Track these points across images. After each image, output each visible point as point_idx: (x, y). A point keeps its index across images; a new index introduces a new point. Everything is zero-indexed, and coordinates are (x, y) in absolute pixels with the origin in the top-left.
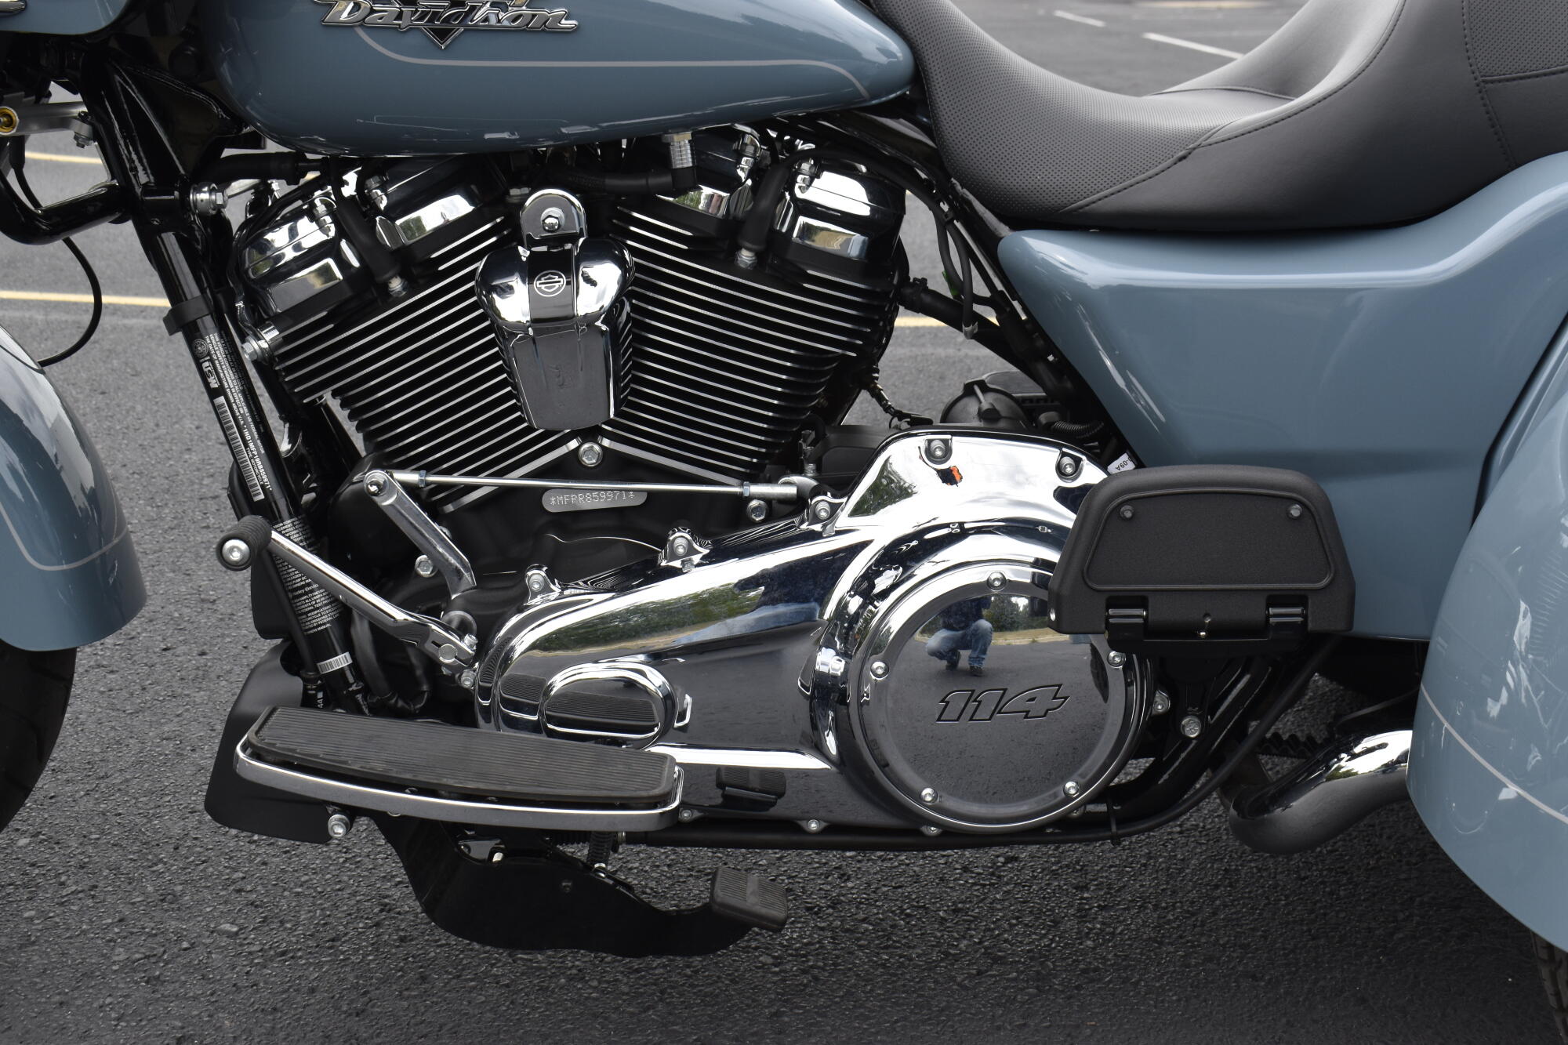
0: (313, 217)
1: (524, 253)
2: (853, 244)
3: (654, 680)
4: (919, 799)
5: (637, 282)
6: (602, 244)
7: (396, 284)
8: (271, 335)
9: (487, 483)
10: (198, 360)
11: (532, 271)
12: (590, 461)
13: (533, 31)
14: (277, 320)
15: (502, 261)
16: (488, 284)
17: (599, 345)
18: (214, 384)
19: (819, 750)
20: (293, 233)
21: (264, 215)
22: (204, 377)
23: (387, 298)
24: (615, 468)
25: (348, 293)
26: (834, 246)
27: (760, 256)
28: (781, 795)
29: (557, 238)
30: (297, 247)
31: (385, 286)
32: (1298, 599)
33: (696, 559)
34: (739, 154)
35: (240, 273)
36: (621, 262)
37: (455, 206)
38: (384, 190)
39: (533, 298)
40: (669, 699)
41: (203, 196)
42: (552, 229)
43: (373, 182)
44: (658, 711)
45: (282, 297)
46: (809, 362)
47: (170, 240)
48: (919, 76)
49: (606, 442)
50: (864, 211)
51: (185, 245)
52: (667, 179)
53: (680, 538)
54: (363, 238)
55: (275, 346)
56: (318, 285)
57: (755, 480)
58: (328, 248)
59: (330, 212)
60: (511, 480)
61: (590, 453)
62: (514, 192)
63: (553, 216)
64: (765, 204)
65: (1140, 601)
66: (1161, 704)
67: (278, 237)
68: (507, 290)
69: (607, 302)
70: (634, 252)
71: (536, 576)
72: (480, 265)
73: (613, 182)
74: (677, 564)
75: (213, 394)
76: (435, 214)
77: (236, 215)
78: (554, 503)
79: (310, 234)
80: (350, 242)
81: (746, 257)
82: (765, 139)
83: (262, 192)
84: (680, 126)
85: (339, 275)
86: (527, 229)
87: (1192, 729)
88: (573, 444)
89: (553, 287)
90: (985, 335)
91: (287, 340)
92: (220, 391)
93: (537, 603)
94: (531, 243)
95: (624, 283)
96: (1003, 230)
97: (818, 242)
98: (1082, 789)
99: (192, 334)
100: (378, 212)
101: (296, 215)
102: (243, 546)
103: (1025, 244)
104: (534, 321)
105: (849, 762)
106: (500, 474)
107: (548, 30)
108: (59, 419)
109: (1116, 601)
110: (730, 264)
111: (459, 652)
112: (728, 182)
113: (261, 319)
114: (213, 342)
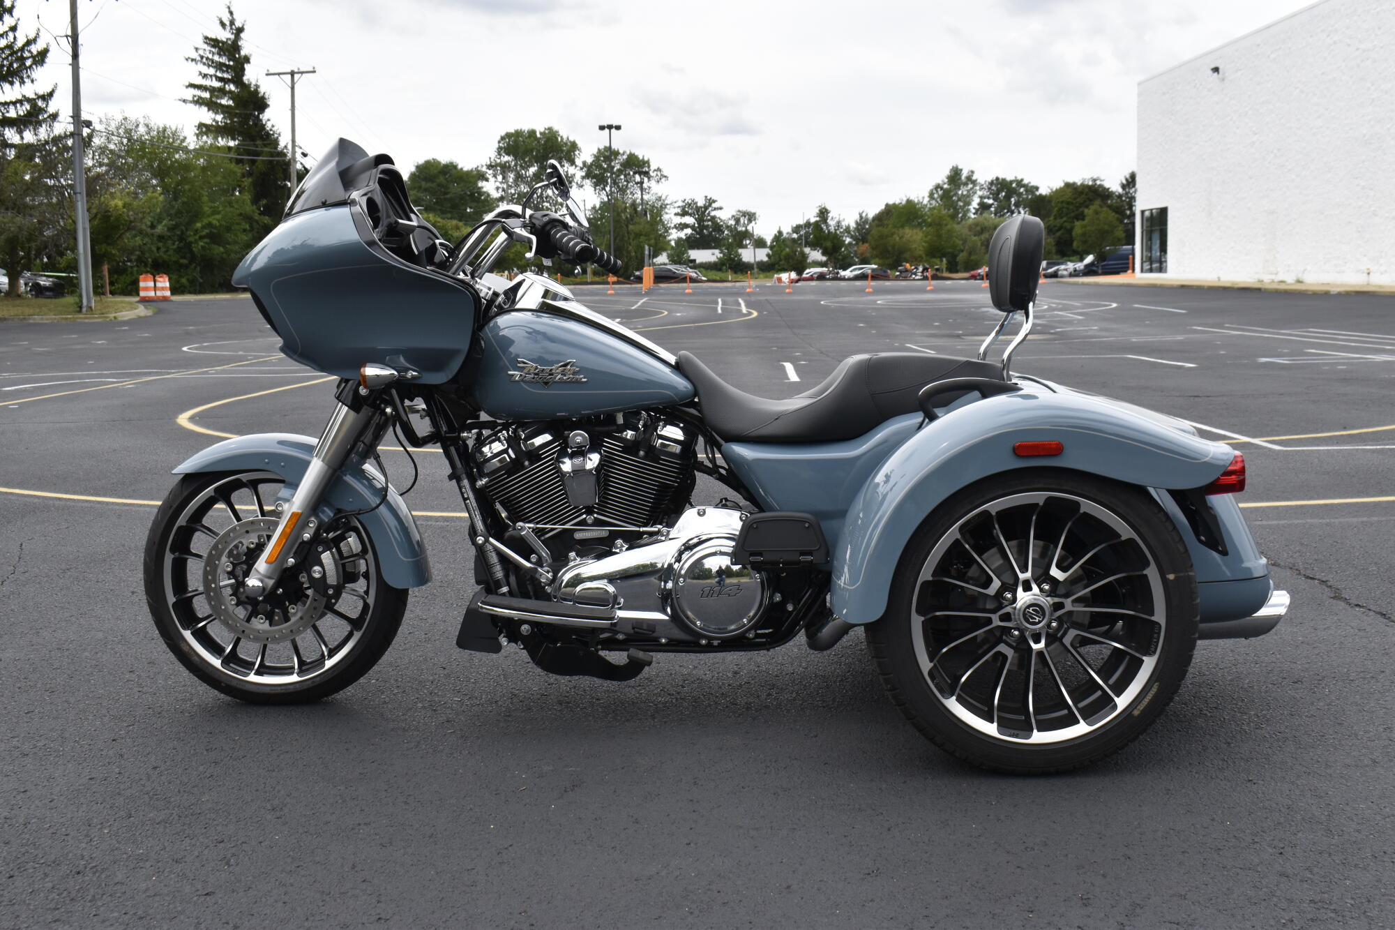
0: (500, 441)
1: (569, 451)
2: (677, 449)
3: (611, 589)
4: (695, 625)
5: (605, 461)
6: (595, 447)
7: (527, 463)
8: (485, 481)
9: (559, 527)
10: (460, 488)
11: (572, 456)
12: (590, 522)
13: (573, 382)
14: (488, 475)
15: (563, 453)
16: (558, 460)
17: (593, 479)
18: (466, 496)
19: (665, 612)
20: (490, 448)
21: (481, 442)
22: (462, 494)
23: (524, 467)
24: (598, 523)
25: (511, 465)
26: (673, 450)
27: (646, 453)
28: (654, 632)
29: (580, 446)
30: (492, 453)
31: (523, 463)
32: (810, 553)
33: (624, 549)
34: (639, 420)
35: (475, 461)
36: (600, 453)
37: (547, 437)
38: (523, 432)
39: (572, 464)
40: (615, 597)
41: (465, 434)
42: (578, 443)
43: (519, 430)
44: (611, 601)
45: (488, 468)
46: (663, 488)
47: (452, 449)
48: (696, 394)
49: (595, 515)
50: (682, 438)
51: (457, 450)
52: (615, 428)
53: (619, 542)
54: (517, 448)
55: (487, 483)
56: (498, 465)
57: (645, 525)
58: (505, 451)
59: (505, 439)
60: (566, 527)
61: (590, 519)
62: (566, 432)
63: (579, 439)
64: (648, 435)
65: (760, 554)
66: (778, 598)
67: (486, 449)
68: (563, 463)
69: (595, 465)
70: (604, 450)
71: (572, 554)
72: (555, 455)
73: (597, 429)
74: (618, 551)
75: (465, 499)
76: (539, 441)
77: (471, 443)
78: (578, 536)
79: (497, 447)
80: (512, 450)
81: (642, 453)
82: (649, 415)
83: (479, 435)
84: (619, 411)
85: (508, 460)
86: (571, 444)
87: (790, 608)
88: (584, 516)
89: (579, 461)
90: (721, 478)
91: (491, 481)
92: (468, 498)
93: (572, 564)
94: (571, 448)
95: (601, 460)
96: (722, 442)
97: (669, 449)
98: (749, 621)
99: (459, 481)
100: (521, 439)
101: (493, 441)
102: (483, 539)
103: (732, 449)
104: (573, 471)
105: (675, 617)
106: (563, 524)
107: (578, 382)
108: (407, 514)
109: (753, 554)
110: (636, 455)
111: (547, 578)
112: (635, 429)
113: (482, 475)
114: (466, 482)
